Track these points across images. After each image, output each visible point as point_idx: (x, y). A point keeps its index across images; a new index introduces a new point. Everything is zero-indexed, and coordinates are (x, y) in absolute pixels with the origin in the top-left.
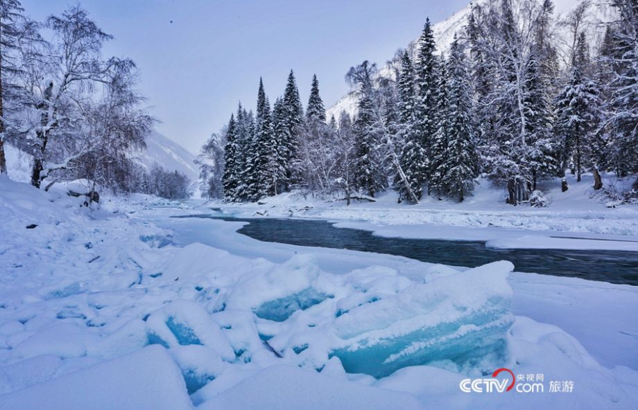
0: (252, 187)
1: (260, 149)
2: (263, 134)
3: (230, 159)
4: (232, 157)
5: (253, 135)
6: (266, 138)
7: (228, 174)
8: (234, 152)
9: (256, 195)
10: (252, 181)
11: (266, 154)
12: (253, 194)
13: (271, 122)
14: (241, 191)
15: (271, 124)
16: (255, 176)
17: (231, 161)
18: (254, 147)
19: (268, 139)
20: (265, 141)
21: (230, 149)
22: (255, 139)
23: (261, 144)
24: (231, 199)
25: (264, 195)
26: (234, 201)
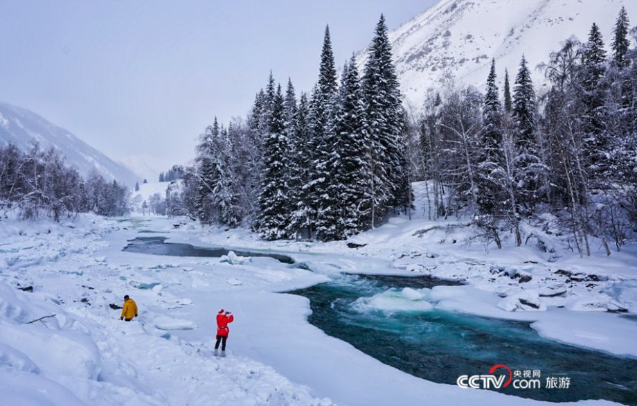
0: (327, 213)
1: (341, 145)
2: (349, 117)
3: (276, 162)
4: (279, 159)
5: (324, 121)
6: (353, 125)
7: (273, 189)
8: (283, 149)
9: (333, 227)
10: (326, 203)
11: (355, 154)
12: (328, 227)
13: (360, 97)
14: (303, 219)
15: (360, 101)
16: (331, 193)
17: (279, 166)
18: (328, 141)
19: (356, 127)
20: (351, 132)
21: (277, 145)
22: (329, 128)
23: (345, 137)
24: (279, 234)
25: (349, 228)
26: (285, 237)
